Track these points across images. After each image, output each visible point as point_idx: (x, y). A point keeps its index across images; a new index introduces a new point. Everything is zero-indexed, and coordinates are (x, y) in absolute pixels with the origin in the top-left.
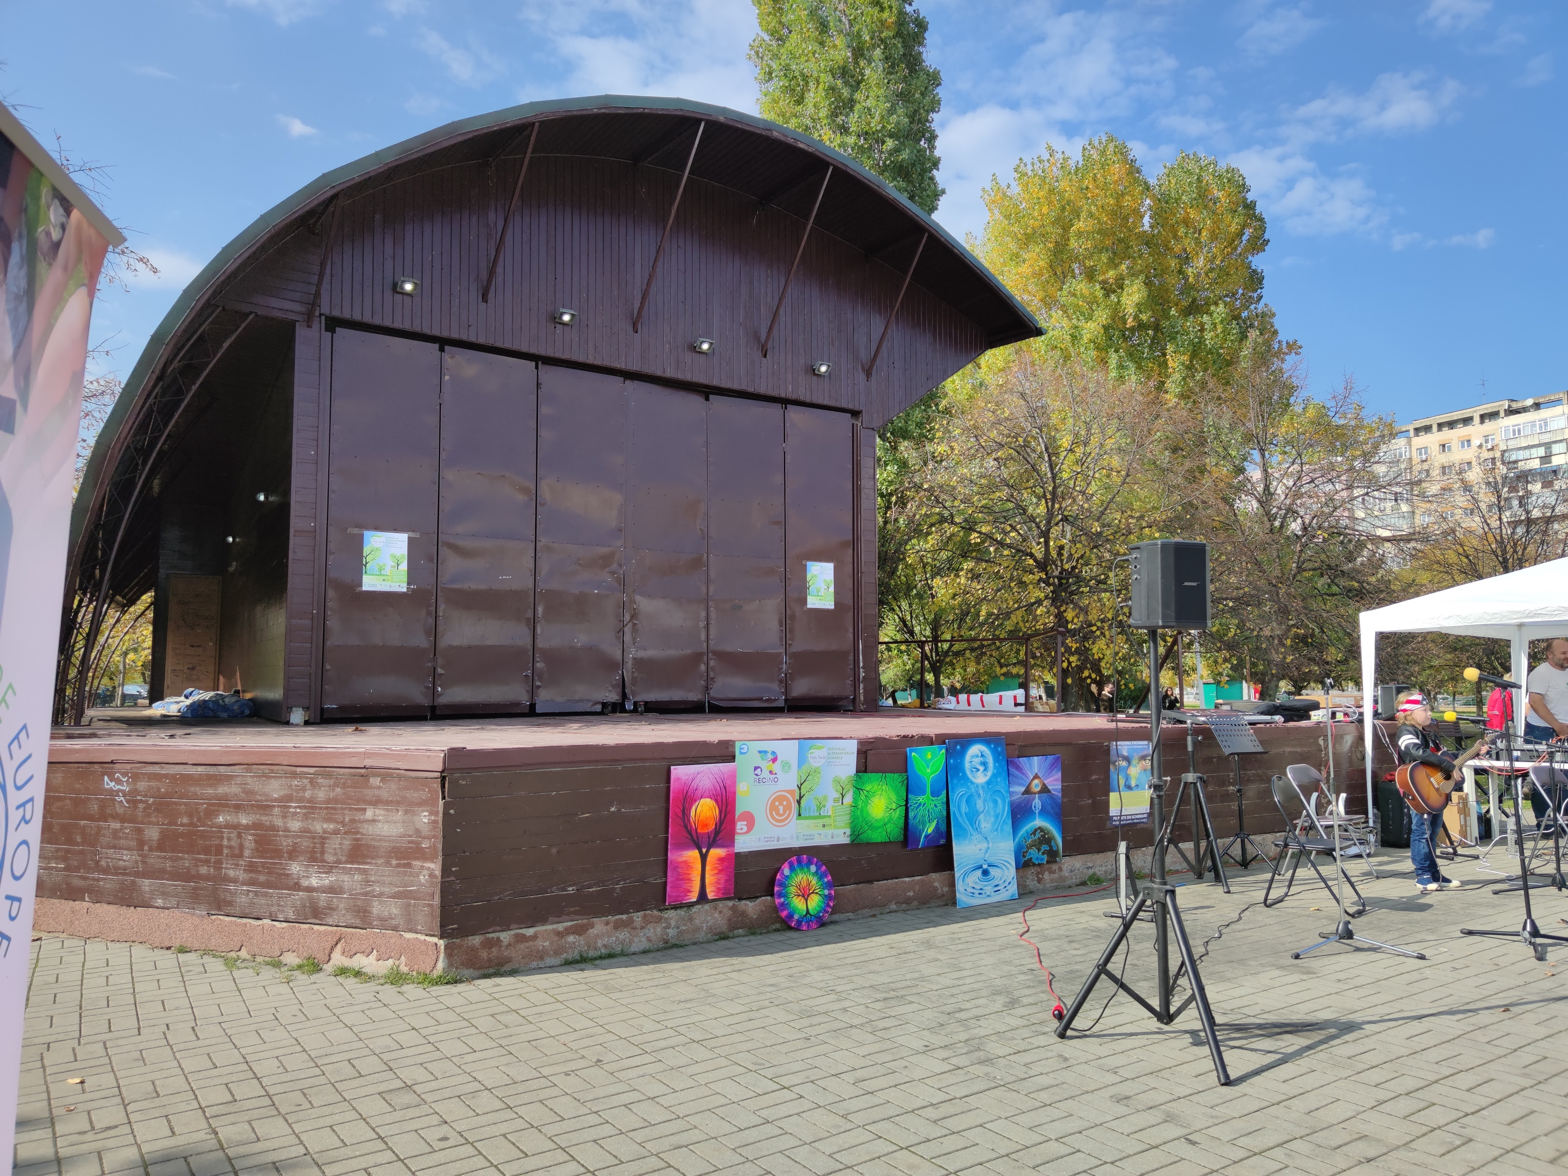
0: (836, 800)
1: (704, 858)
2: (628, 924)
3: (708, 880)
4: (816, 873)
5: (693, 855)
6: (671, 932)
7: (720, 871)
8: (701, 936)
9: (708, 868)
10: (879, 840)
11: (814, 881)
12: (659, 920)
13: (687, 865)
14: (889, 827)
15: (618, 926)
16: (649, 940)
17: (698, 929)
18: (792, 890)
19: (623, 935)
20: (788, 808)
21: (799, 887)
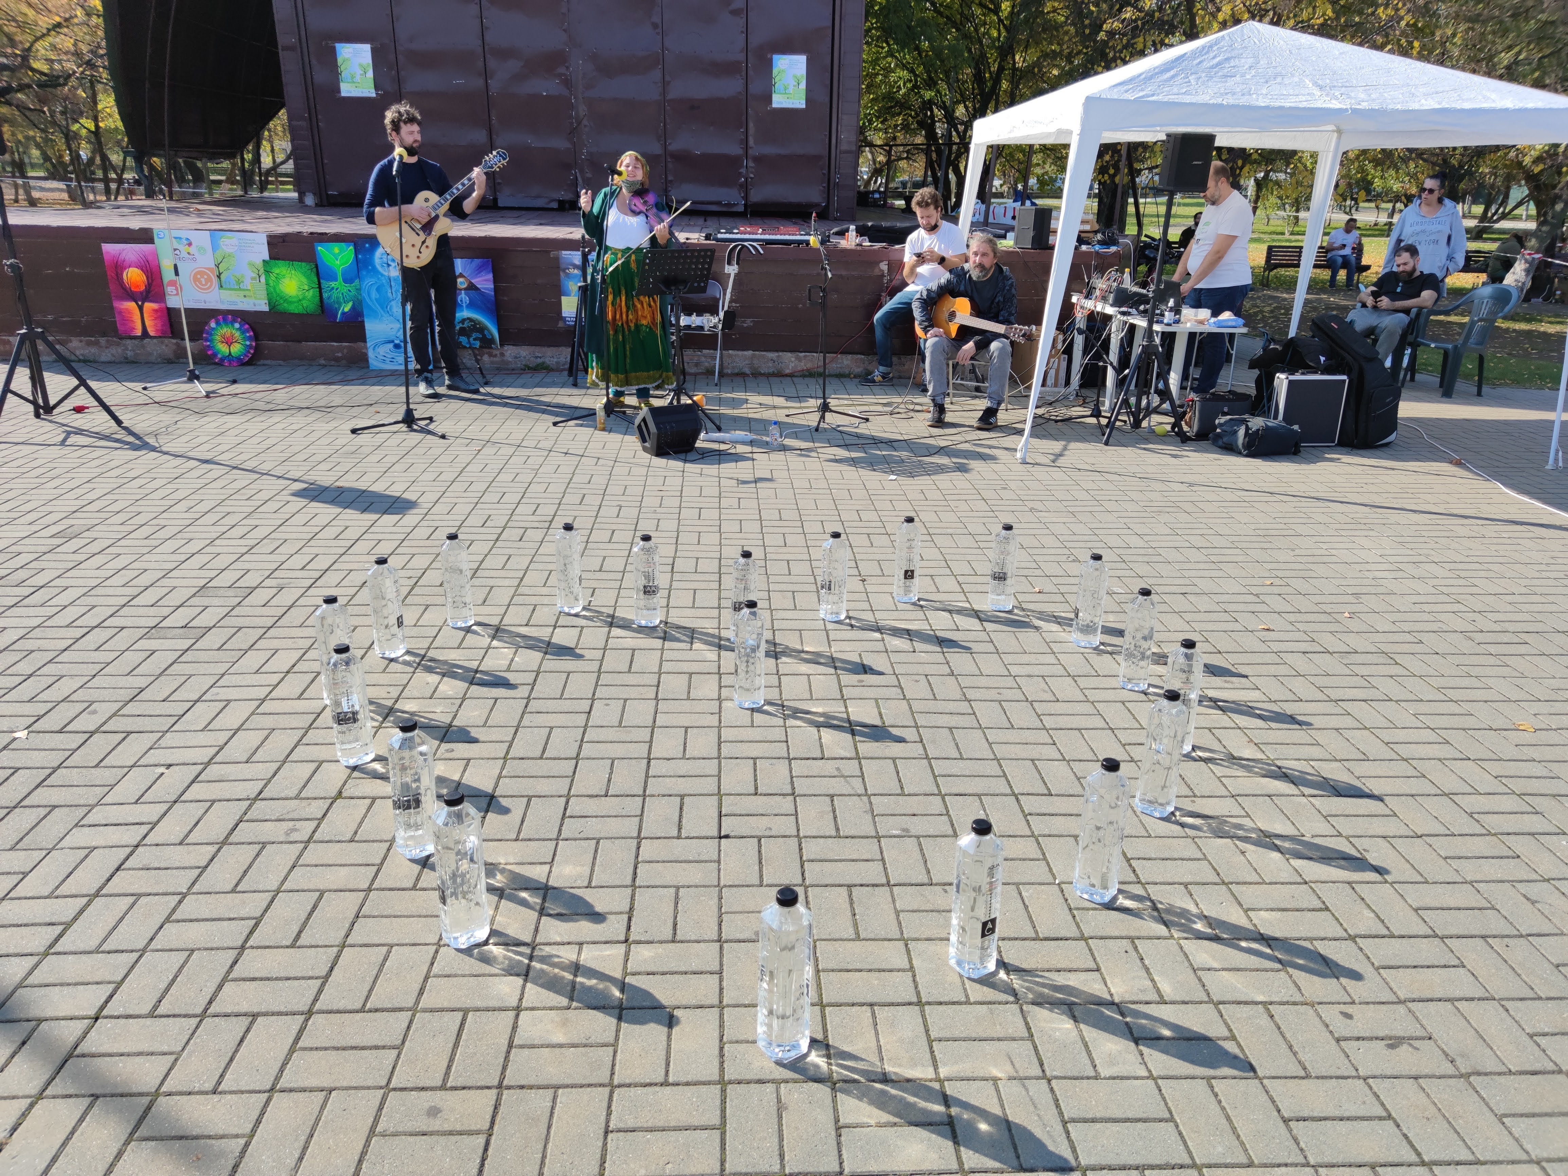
0: (253, 279)
1: (141, 308)
2: (97, 343)
3: (147, 323)
4: (239, 329)
5: (132, 305)
6: (129, 354)
7: (156, 319)
8: (152, 359)
9: (145, 315)
10: (296, 311)
11: (237, 334)
12: (118, 345)
13: (128, 311)
14: (305, 303)
15: (89, 344)
16: (113, 355)
17: (151, 354)
18: (218, 338)
19: (93, 350)
20: (209, 280)
21: (223, 336)
